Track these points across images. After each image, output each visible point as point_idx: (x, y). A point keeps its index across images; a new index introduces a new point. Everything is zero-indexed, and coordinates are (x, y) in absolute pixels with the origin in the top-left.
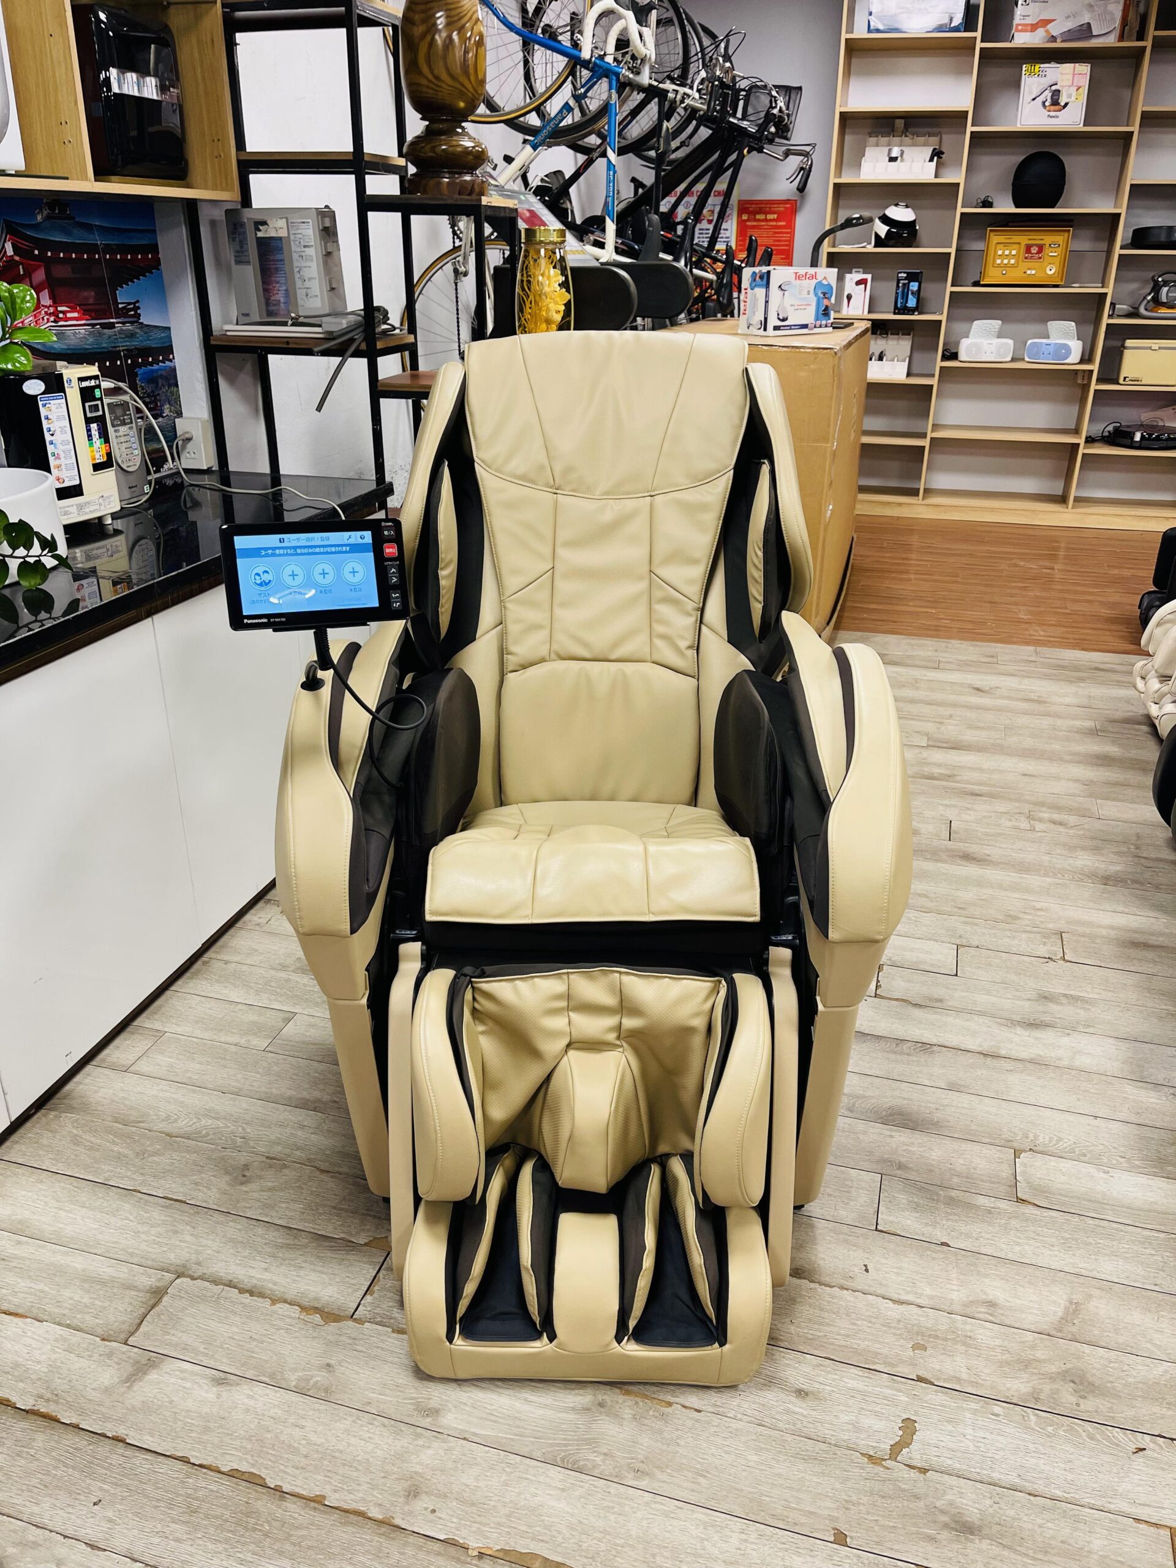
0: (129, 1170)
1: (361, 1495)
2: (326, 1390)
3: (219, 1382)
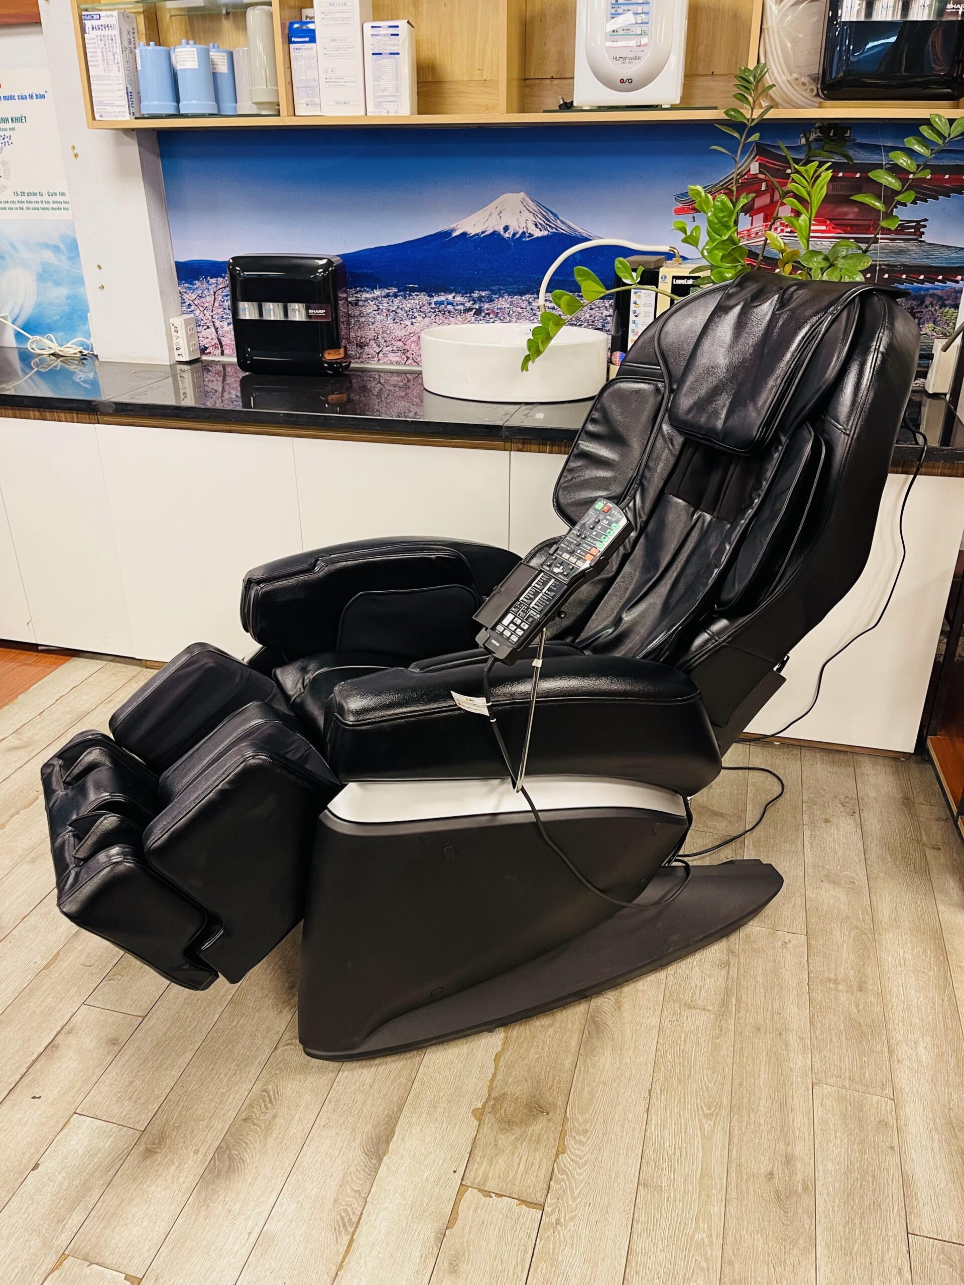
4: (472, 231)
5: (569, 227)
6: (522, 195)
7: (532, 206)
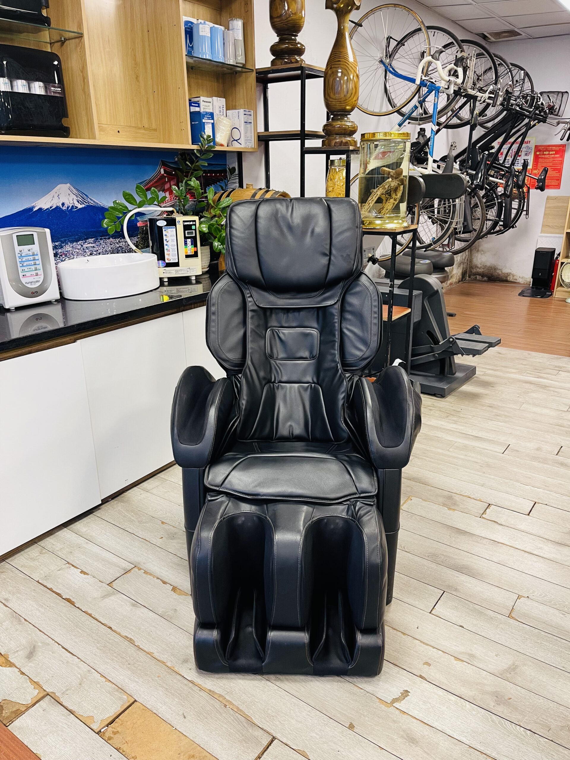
0: (134, 526)
1: (166, 656)
2: (171, 618)
3: (133, 605)
4: (45, 207)
5: (94, 202)
6: (68, 185)
7: (75, 191)
